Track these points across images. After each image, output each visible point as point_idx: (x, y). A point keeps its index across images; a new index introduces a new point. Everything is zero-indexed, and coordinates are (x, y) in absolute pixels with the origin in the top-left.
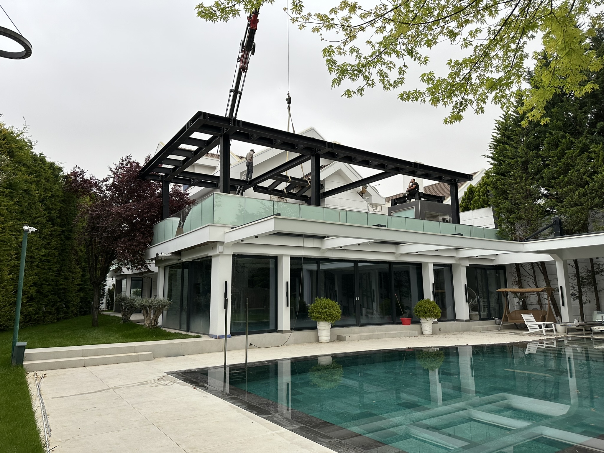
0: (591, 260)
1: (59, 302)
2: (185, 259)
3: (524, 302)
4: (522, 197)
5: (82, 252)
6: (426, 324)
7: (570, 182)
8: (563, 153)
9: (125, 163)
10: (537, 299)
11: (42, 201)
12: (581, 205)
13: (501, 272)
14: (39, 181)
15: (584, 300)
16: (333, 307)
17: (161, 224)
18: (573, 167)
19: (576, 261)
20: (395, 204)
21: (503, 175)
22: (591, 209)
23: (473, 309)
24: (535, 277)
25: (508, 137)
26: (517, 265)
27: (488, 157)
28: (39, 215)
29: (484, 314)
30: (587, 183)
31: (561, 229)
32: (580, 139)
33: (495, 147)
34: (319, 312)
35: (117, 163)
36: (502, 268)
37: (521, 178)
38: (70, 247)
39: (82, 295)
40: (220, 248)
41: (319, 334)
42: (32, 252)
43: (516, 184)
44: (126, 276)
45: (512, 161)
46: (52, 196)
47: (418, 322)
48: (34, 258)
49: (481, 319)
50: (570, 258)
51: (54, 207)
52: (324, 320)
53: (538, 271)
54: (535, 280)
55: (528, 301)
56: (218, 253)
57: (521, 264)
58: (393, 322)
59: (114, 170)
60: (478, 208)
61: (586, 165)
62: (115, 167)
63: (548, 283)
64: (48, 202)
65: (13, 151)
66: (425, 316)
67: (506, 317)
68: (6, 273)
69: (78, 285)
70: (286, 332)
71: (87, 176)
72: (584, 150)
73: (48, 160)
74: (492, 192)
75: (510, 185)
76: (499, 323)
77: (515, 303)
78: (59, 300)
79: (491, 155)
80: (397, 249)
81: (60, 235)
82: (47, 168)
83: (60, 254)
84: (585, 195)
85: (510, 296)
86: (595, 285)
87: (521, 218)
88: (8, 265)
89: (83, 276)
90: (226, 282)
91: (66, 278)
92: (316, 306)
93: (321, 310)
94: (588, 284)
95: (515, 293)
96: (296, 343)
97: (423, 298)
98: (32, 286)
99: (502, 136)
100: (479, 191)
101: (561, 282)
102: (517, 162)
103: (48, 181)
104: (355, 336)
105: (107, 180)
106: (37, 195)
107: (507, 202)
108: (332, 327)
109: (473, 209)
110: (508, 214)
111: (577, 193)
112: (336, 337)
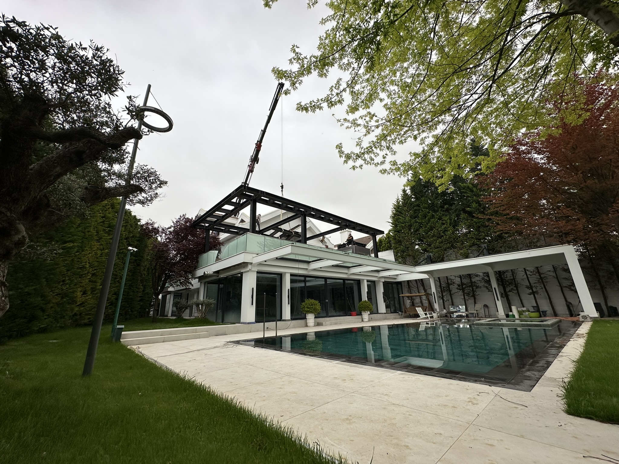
0: (447, 277)
1: (128, 307)
2: (222, 276)
3: (413, 303)
4: (409, 244)
5: (145, 275)
6: (365, 315)
7: (433, 236)
8: (429, 221)
9: (182, 218)
10: (420, 301)
11: (126, 239)
12: (440, 248)
13: (399, 286)
14: (126, 226)
15: (445, 300)
16: (316, 305)
17: (205, 255)
18: (435, 228)
19: (439, 278)
20: (340, 248)
21: (398, 232)
22: (445, 250)
23: (387, 307)
24: (418, 288)
25: (400, 212)
26: (408, 281)
27: (390, 222)
28: (123, 247)
29: (392, 310)
30: (443, 236)
31: (431, 260)
32: (437, 213)
33: (393, 218)
34: (308, 308)
35: (177, 218)
36: (400, 283)
37: (408, 234)
38: (139, 271)
39: (142, 303)
40: (250, 267)
41: (308, 321)
42: (116, 271)
43: (405, 237)
44: (170, 293)
45: (403, 225)
46: (133, 237)
47: (360, 314)
48: (117, 276)
49: (391, 313)
50: (437, 276)
51: (133, 243)
52: (311, 312)
53: (419, 284)
54: (418, 289)
55: (415, 302)
56: (248, 270)
57: (410, 280)
58: (346, 315)
59: (175, 222)
60: (385, 250)
61: (441, 227)
62: (176, 220)
63: (425, 291)
64: (130, 240)
65: (114, 205)
66: (364, 311)
67: (405, 311)
68: (99, 284)
69: (140, 297)
70: (288, 320)
71: (156, 226)
72: (440, 219)
73: (133, 214)
74: (393, 242)
75: (403, 237)
76: (402, 315)
77: (408, 302)
78: (128, 306)
79: (391, 222)
80: (348, 271)
81: (134, 262)
82: (132, 218)
83: (132, 275)
84: (442, 242)
85: (406, 299)
86: (450, 291)
87: (409, 255)
88: (101, 279)
89: (143, 291)
90: (253, 288)
91: (133, 292)
92: (306, 304)
93: (309, 306)
94: (446, 291)
95: (408, 297)
96: (294, 327)
97: (361, 300)
98: (113, 294)
99: (396, 211)
100: (385, 241)
101: (433, 290)
102: (405, 225)
103: (132, 227)
104: (328, 323)
105: (170, 228)
106: (124, 235)
107: (402, 247)
108: (315, 318)
109: (382, 251)
110: (402, 253)
111: (438, 242)
112: (316, 324)
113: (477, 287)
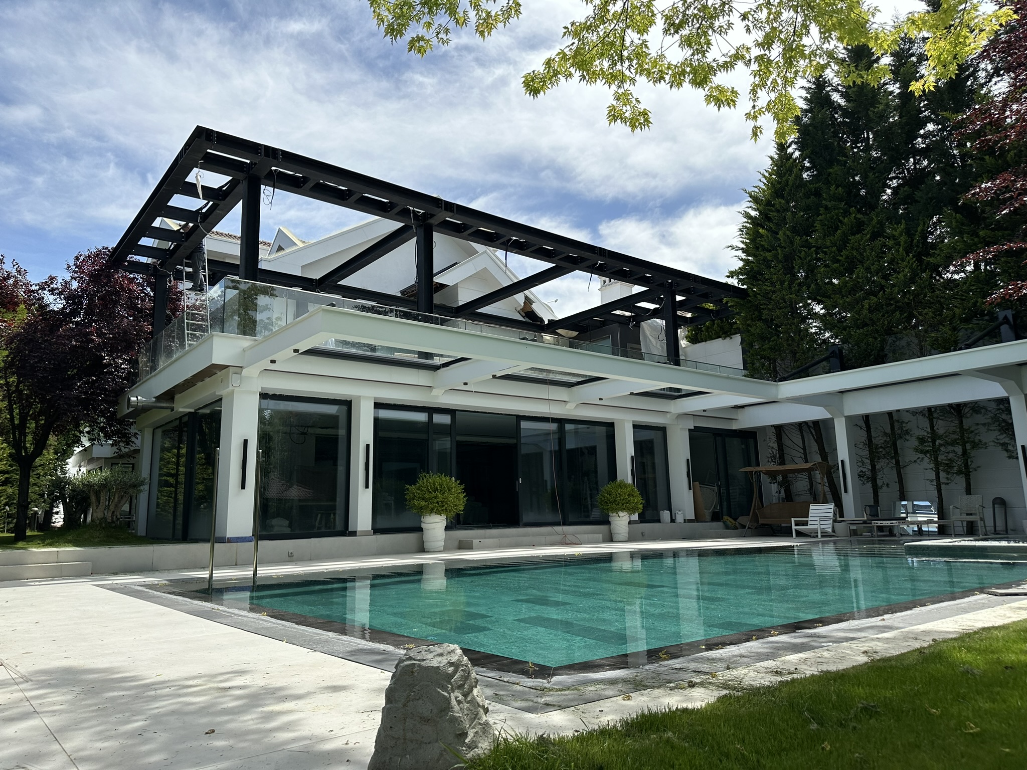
0: (890, 414)
3: (787, 491)
4: (783, 314)
8: (845, 241)
10: (806, 484)
12: (873, 323)
13: (749, 441)
15: (879, 483)
16: (452, 489)
18: (861, 262)
24: (804, 448)
26: (778, 430)
31: (842, 364)
33: (748, 232)
37: (782, 283)
40: (234, 379)
41: (425, 537)
43: (774, 292)
45: (769, 255)
52: (434, 511)
53: (808, 437)
54: (805, 454)
55: (793, 489)
56: (230, 387)
63: (824, 456)
66: (616, 510)
70: (365, 533)
79: (742, 246)
80: (570, 395)
84: (879, 307)
85: (765, 479)
86: (896, 456)
90: (246, 442)
92: (419, 488)
93: (427, 496)
94: (884, 457)
95: (773, 474)
96: (381, 552)
97: (616, 477)
101: (843, 452)
102: (776, 256)
108: (449, 526)
113: (975, 445)
